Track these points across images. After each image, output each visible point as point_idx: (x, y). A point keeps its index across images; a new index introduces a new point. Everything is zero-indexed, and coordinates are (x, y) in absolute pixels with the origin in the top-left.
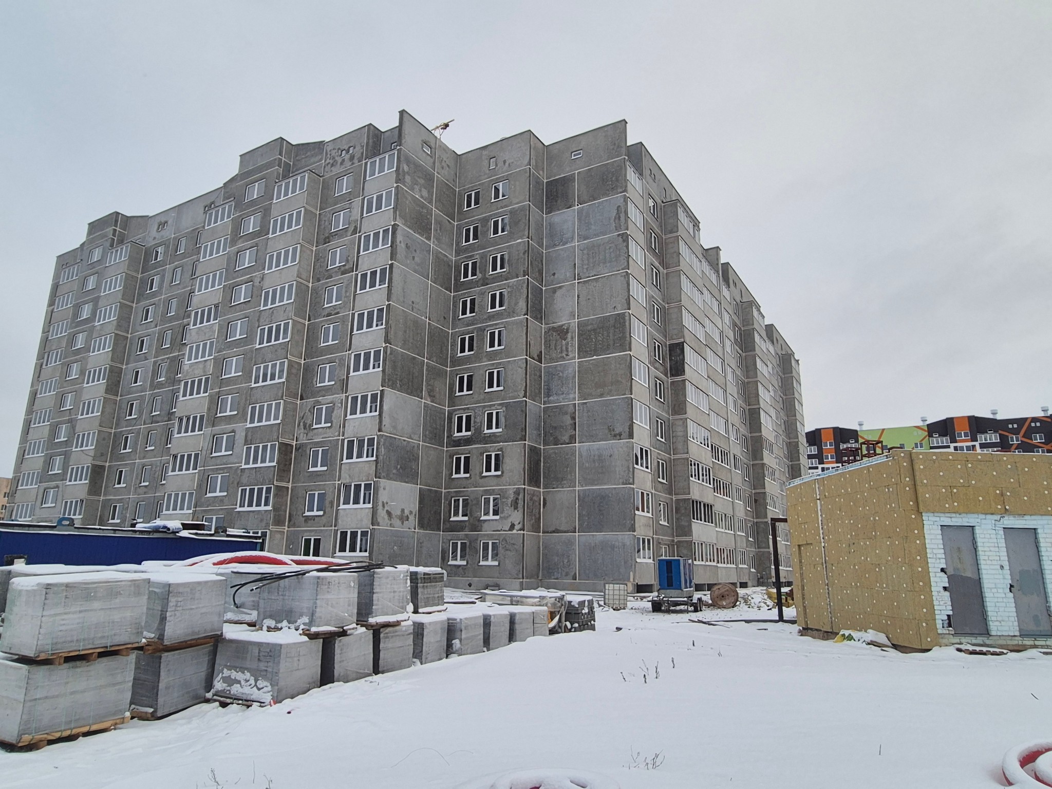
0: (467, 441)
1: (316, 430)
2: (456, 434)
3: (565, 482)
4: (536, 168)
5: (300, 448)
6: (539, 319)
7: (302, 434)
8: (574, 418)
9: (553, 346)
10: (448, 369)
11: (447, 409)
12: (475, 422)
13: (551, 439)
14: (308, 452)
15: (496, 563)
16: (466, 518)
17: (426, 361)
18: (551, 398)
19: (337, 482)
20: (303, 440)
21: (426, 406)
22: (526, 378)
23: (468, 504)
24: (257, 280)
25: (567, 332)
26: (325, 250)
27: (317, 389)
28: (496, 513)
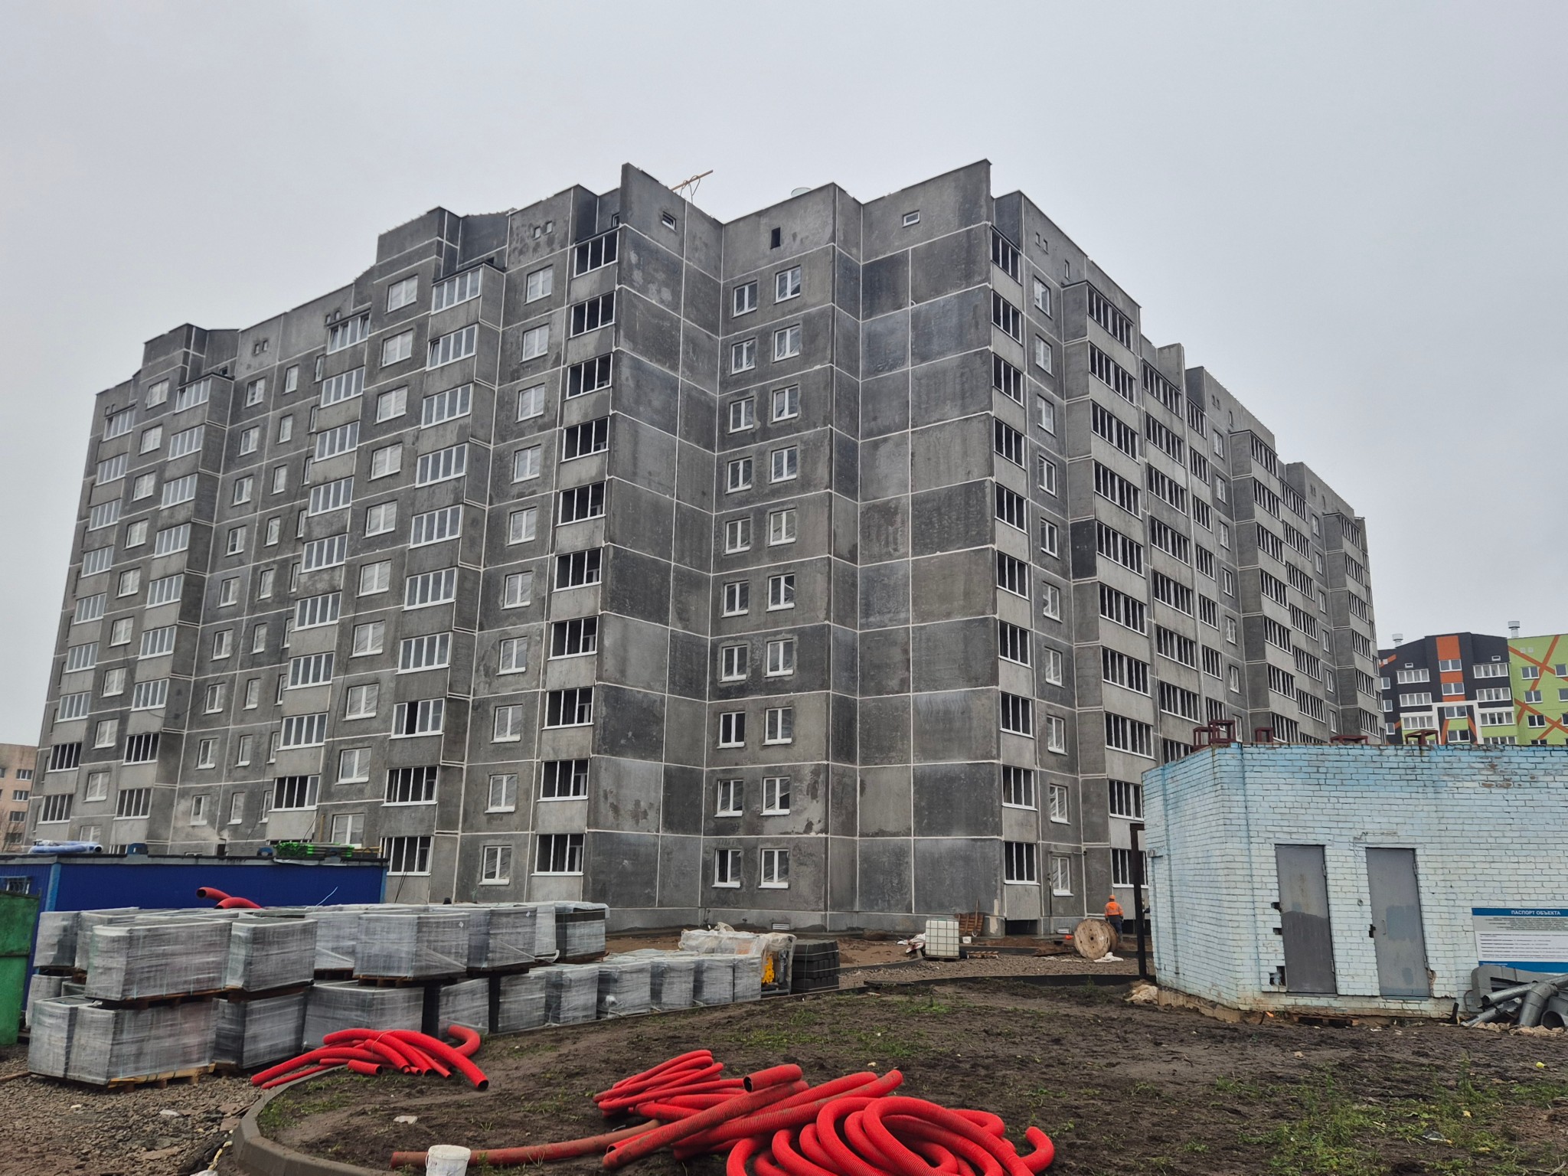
0: (741, 690)
1: (503, 678)
2: (725, 679)
3: (894, 754)
4: (845, 243)
5: (479, 706)
6: (852, 494)
7: (482, 685)
8: (906, 652)
9: (873, 535)
10: (711, 575)
11: (709, 638)
12: (752, 659)
13: (872, 684)
14: (492, 713)
15: (785, 885)
16: (739, 813)
17: (673, 564)
18: (872, 619)
19: (535, 760)
20: (484, 694)
21: (674, 635)
22: (829, 590)
23: (742, 790)
24: (409, 440)
25: (896, 513)
26: (512, 390)
27: (504, 613)
28: (785, 804)
